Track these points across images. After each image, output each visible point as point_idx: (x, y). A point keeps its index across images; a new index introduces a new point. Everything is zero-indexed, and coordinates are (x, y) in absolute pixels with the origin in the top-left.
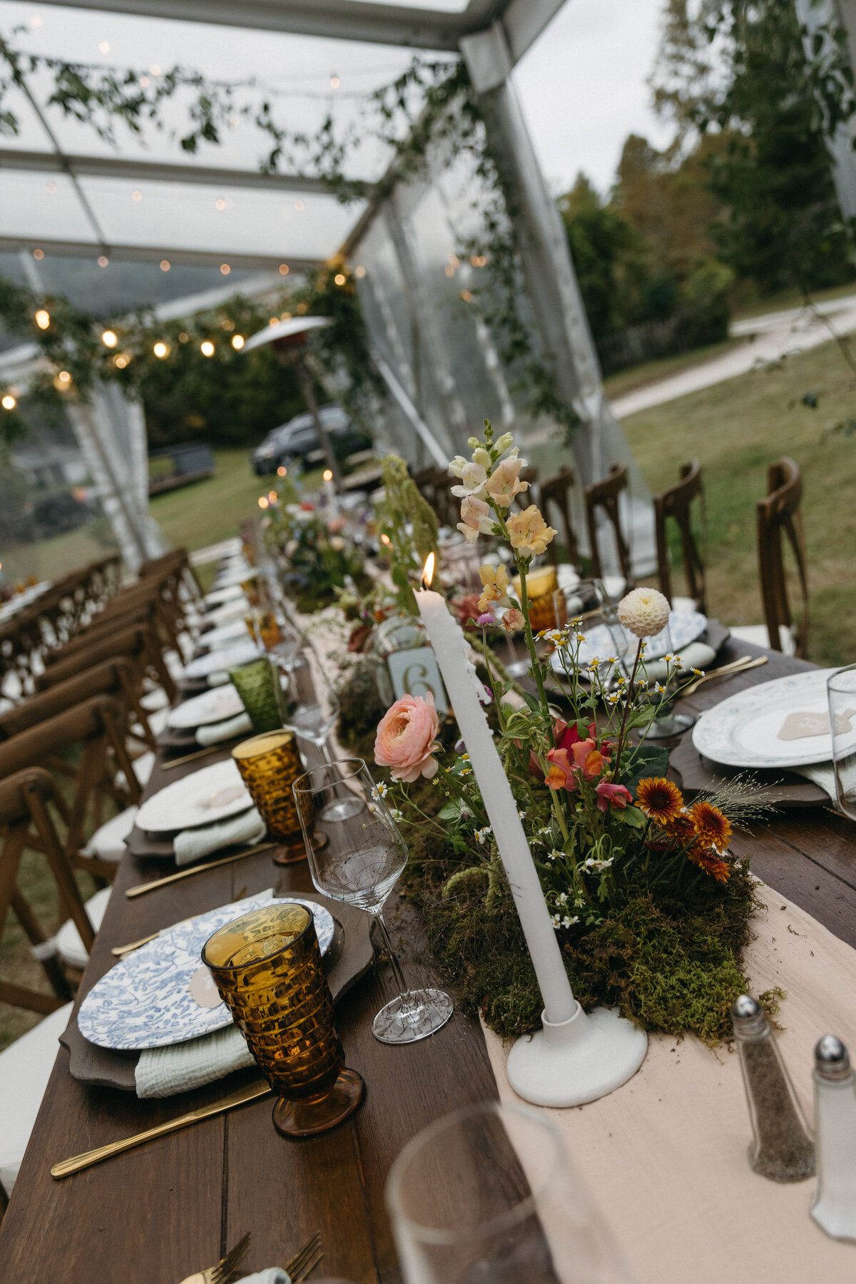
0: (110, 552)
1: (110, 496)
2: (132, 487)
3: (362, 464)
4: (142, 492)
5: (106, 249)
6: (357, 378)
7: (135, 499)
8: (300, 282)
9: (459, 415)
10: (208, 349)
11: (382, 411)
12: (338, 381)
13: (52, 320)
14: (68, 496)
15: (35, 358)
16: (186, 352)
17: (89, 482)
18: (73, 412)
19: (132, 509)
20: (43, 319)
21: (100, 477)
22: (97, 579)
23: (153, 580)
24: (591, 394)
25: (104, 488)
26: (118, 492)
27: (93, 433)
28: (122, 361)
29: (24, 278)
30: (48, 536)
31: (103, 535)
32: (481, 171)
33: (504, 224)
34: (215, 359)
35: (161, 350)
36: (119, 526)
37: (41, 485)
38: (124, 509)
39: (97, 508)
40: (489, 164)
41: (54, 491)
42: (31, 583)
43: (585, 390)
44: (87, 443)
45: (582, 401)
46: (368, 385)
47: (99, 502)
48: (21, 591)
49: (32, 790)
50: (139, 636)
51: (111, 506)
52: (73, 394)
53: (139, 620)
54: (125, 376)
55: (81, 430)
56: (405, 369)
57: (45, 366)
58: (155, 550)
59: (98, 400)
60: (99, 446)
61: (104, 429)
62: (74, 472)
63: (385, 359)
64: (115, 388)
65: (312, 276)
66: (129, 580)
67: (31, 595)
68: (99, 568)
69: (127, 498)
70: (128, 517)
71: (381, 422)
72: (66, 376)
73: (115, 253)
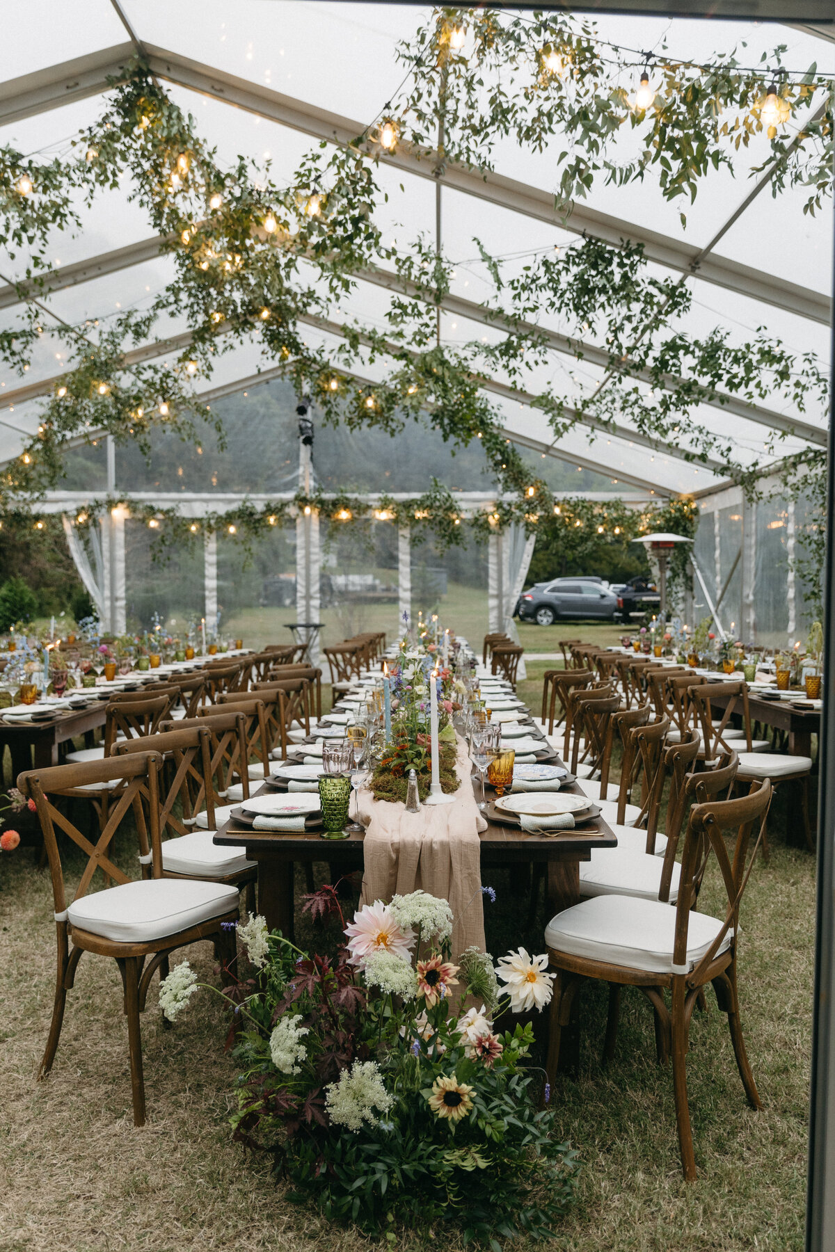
2: (510, 595)
7: (508, 602)
8: (660, 503)
11: (684, 599)
18: (492, 538)
38: (500, 607)
44: (492, 559)
52: (496, 528)
56: (718, 580)
61: (506, 556)
69: (504, 601)
70: (500, 612)
71: (681, 606)
72: (497, 516)
73: (551, 452)
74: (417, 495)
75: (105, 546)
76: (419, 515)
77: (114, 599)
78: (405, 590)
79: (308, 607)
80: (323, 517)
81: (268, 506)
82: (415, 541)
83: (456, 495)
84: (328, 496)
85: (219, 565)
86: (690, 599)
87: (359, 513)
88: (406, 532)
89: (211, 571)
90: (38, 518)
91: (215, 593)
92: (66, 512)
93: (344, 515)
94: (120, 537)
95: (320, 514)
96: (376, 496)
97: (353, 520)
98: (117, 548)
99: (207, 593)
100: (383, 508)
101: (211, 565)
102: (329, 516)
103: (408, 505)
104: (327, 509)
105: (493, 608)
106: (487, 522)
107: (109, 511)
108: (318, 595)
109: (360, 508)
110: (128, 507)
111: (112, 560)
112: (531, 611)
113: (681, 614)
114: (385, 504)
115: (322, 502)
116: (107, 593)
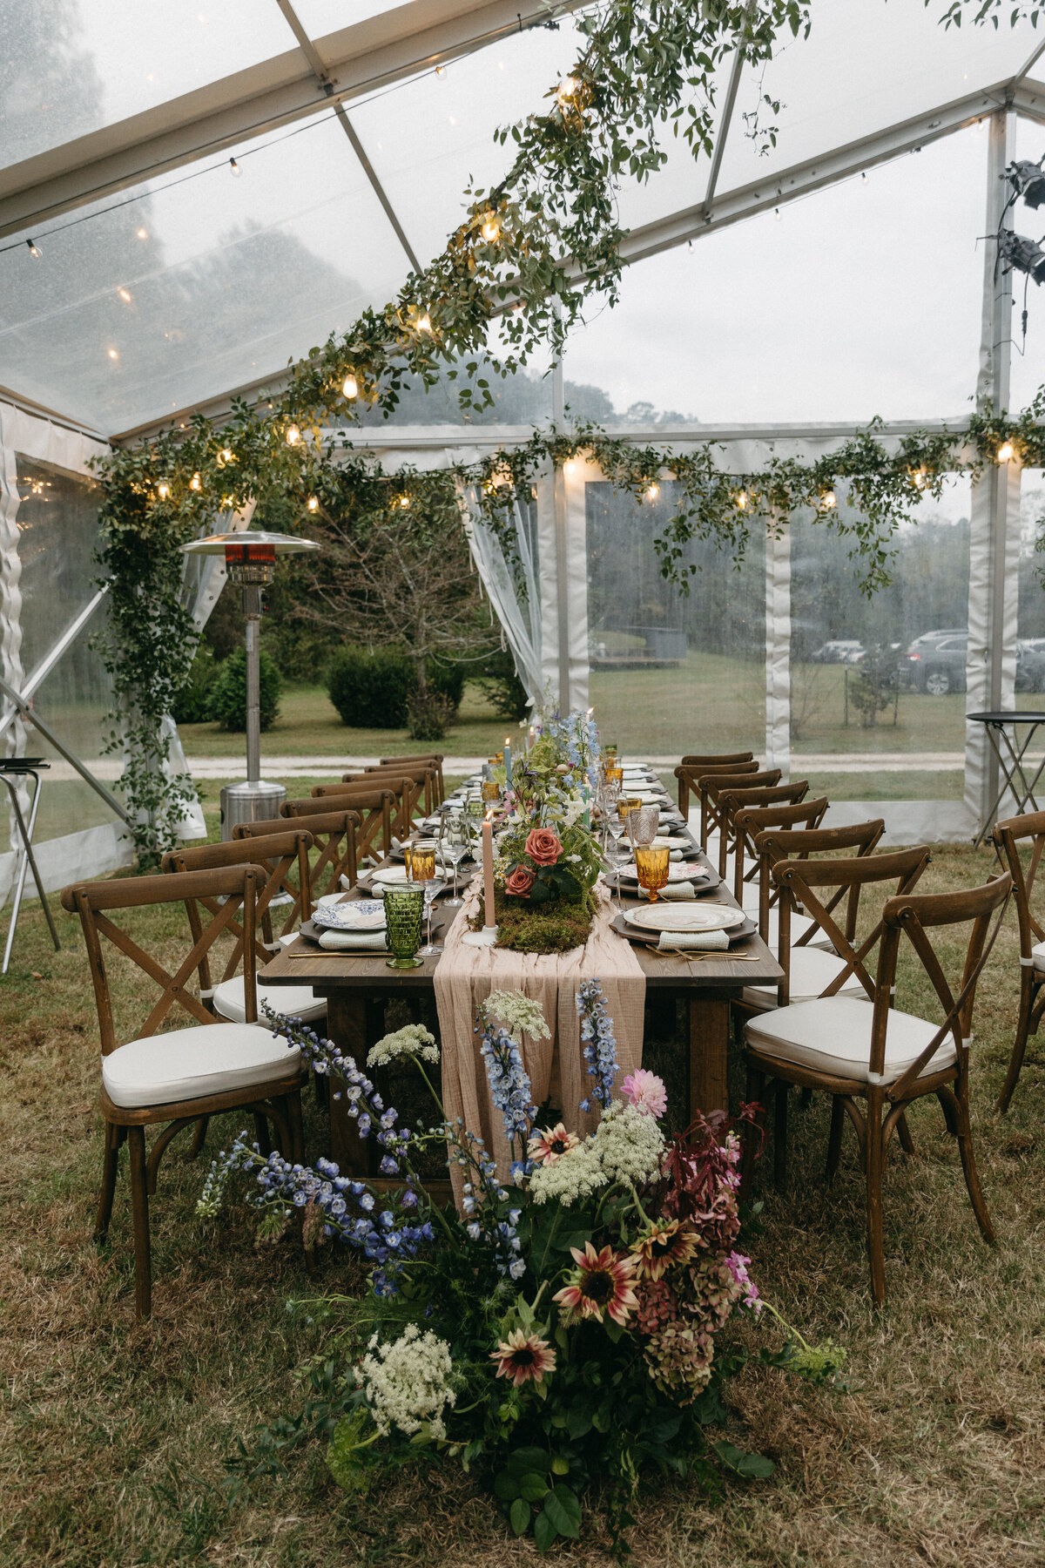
75: (545, 545)
77: (565, 663)
81: (910, 444)
85: (797, 582)
89: (779, 597)
90: (401, 484)
91: (786, 647)
92: (460, 470)
94: (578, 523)
98: (571, 550)
99: (769, 647)
101: (779, 583)
107: (557, 466)
110: (598, 455)
111: (562, 578)
116: (550, 651)
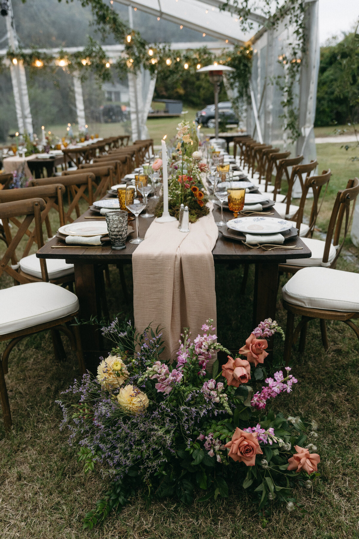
0: (127, 134)
1: (134, 112)
2: (143, 112)
3: (231, 129)
4: (146, 115)
5: (161, 14)
6: (241, 94)
7: (143, 116)
8: (231, 49)
9: (270, 121)
10: (186, 66)
11: (246, 110)
12: (233, 93)
13: (132, 40)
14: (119, 107)
15: (122, 52)
16: (177, 65)
17: (128, 104)
18: (130, 76)
19: (140, 121)
20: (129, 39)
21: (132, 104)
22: (120, 142)
23: (137, 146)
24: (309, 127)
25: (133, 109)
26: (137, 112)
27: (135, 87)
28: (154, 62)
29: (128, 21)
30: (106, 122)
31: (127, 127)
32: (297, 32)
33: (299, 54)
34: (188, 71)
35: (168, 62)
36: (134, 125)
37: (110, 100)
38: (137, 118)
39: (127, 116)
40: (301, 30)
41: (114, 103)
42: (97, 137)
43: (307, 125)
44: (131, 89)
45: (304, 128)
46: (245, 98)
47: (129, 113)
48: (92, 138)
49: (90, 177)
50: (126, 158)
51: (133, 116)
52: (132, 69)
53: (129, 154)
54: (152, 68)
55: (130, 83)
56: (259, 96)
57: (125, 55)
58: (144, 137)
59: (140, 75)
60: (135, 92)
61: (139, 87)
62: (124, 98)
63: (253, 90)
64: (148, 72)
65: (237, 47)
66: (130, 144)
67: (95, 141)
68: (122, 138)
69: (140, 115)
70: (138, 123)
71: (245, 114)
72: (132, 61)
73: (164, 16)
74: (81, 49)
76: (84, 62)
78: (81, 110)
79: (25, 124)
80: (26, 65)
82: (83, 79)
83: (104, 48)
84: (27, 51)
86: (249, 110)
87: (48, 62)
88: (76, 73)
93: (39, 64)
95: (24, 63)
96: (56, 50)
97: (44, 67)
100: (62, 58)
102: (29, 65)
103: (77, 55)
104: (28, 60)
105: (134, 120)
106: (125, 65)
108: (30, 116)
109: (48, 59)
112: (205, 120)
113: (245, 120)
114: (62, 55)
115: (23, 56)
